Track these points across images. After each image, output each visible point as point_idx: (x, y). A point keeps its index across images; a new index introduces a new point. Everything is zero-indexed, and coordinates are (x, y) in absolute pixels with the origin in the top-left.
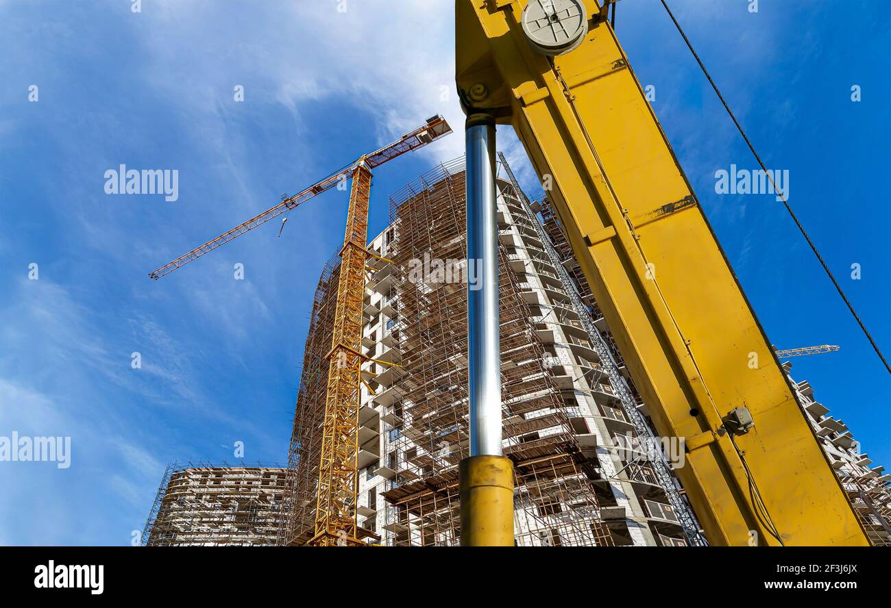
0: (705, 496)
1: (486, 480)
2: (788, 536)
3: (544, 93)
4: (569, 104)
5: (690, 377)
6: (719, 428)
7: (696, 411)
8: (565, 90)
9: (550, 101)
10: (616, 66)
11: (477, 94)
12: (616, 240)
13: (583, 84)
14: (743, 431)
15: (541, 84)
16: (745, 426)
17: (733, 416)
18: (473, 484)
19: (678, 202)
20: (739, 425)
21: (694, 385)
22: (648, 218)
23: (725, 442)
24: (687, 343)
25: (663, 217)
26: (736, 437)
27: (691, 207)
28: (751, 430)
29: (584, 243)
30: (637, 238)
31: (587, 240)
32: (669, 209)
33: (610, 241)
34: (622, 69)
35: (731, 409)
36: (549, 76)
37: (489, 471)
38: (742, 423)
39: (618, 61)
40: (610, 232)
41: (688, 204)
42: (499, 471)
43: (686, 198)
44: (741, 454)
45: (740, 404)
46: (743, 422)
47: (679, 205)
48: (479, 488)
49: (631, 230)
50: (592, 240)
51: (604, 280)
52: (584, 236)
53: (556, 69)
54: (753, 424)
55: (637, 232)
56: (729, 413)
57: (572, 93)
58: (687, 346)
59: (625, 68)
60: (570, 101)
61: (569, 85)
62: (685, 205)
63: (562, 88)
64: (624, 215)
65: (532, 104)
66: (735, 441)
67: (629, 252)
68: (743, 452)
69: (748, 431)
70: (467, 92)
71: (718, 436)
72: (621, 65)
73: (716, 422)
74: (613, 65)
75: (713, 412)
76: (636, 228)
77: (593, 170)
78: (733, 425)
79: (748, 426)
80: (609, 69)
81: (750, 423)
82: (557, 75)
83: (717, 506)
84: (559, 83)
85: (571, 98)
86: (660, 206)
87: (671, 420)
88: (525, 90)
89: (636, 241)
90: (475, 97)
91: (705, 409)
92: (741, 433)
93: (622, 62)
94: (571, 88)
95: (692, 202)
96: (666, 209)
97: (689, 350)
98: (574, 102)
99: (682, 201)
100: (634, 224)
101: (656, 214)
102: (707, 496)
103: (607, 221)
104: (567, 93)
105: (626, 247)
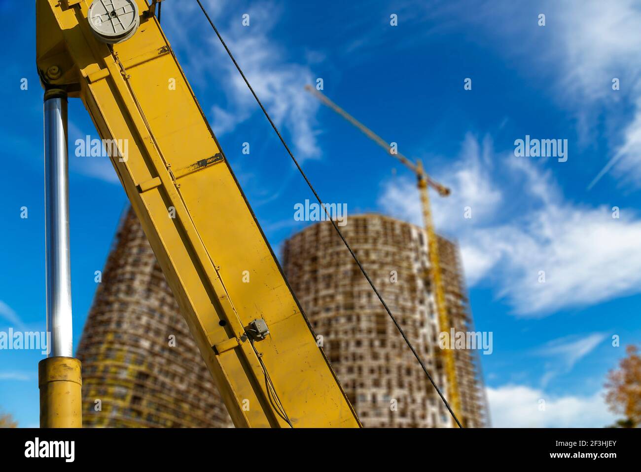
0: (230, 388)
1: (60, 376)
2: (295, 421)
3: (105, 73)
4: (125, 82)
5: (219, 295)
6: (242, 335)
7: (224, 322)
8: (122, 70)
9: (110, 79)
10: (161, 52)
11: (53, 74)
12: (162, 189)
13: (136, 65)
14: (260, 337)
15: (103, 66)
16: (262, 334)
17: (253, 326)
18: (50, 379)
19: (210, 158)
20: (257, 333)
21: (222, 302)
22: (186, 171)
23: (247, 346)
24: (217, 269)
25: (198, 170)
26: (255, 343)
27: (220, 162)
28: (267, 337)
29: (136, 190)
30: (178, 186)
31: (139, 188)
32: (203, 164)
33: (156, 189)
34: (167, 54)
35: (251, 321)
36: (109, 60)
37: (62, 369)
38: (260, 332)
39: (163, 48)
40: (157, 182)
41: (218, 160)
42: (70, 368)
43: (216, 155)
44: (259, 356)
45: (258, 316)
46: (260, 330)
47: (211, 161)
48: (55, 382)
49: (173, 180)
50: (143, 188)
51: (152, 219)
52: (136, 184)
53: (115, 54)
54: (268, 332)
55: (178, 182)
56: (249, 324)
57: (127, 73)
58: (217, 271)
59: (169, 53)
60: (126, 79)
61: (125, 66)
62: (216, 160)
63: (119, 69)
64: (167, 168)
65: (96, 81)
66: (254, 346)
67: (172, 197)
68: (261, 354)
69: (264, 338)
70: (44, 71)
71: (241, 342)
72: (165, 51)
73: (240, 331)
74: (159, 51)
75: (237, 322)
76: (177, 178)
77: (144, 133)
78: (252, 333)
79: (265, 334)
80: (156, 54)
81: (266, 331)
82: (115, 59)
83: (241, 396)
84: (117, 66)
85: (127, 77)
86: (196, 162)
87: (204, 329)
88: (91, 70)
89: (177, 189)
90: (52, 76)
91: (231, 320)
92: (259, 339)
93: (166, 49)
94: (127, 69)
95: (221, 158)
96: (200, 163)
97: (218, 275)
98: (128, 80)
99: (213, 157)
100: (176, 175)
101: (193, 168)
102: (233, 389)
103: (154, 173)
104: (123, 73)
105: (170, 194)
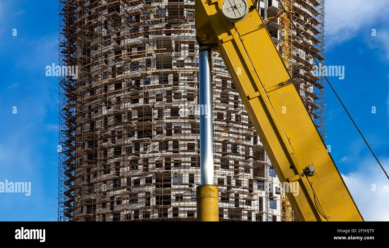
1: (207, 195)
2: (330, 217)
3: (231, 38)
5: (290, 153)
6: (302, 173)
7: (292, 167)
8: (239, 36)
9: (233, 41)
10: (260, 27)
11: (204, 38)
12: (260, 97)
13: (247, 34)
14: (311, 175)
15: (230, 34)
16: (312, 173)
17: (307, 169)
18: (202, 196)
20: (310, 172)
21: (292, 156)
22: (273, 89)
23: (304, 179)
24: (289, 139)
25: (279, 88)
26: (309, 177)
27: (290, 84)
28: (315, 174)
29: (247, 99)
30: (268, 96)
31: (248, 97)
32: (282, 85)
33: (257, 98)
34: (262, 28)
35: (307, 166)
36: (233, 31)
37: (208, 191)
38: (311, 172)
39: (261, 25)
40: (258, 94)
41: (289, 82)
42: (212, 191)
43: (289, 80)
44: (311, 184)
45: (310, 164)
46: (311, 171)
47: (286, 83)
48: (205, 198)
49: (266, 93)
50: (250, 97)
51: (255, 113)
52: (247, 95)
53: (236, 28)
54: (315, 172)
55: (269, 94)
56: (306, 167)
57: (242, 38)
58: (289, 140)
59: (264, 28)
60: (242, 41)
61: (241, 35)
62: (288, 83)
63: (238, 36)
64: (263, 87)
65: (226, 42)
66: (308, 179)
67: (265, 102)
68: (312, 183)
69: (313, 175)
70: (199, 38)
71: (301, 177)
72: (262, 26)
73: (301, 171)
74: (259, 27)
75: (299, 167)
76: (268, 92)
77: (251, 69)
78: (307, 172)
80: (257, 28)
81: (314, 171)
82: (236, 30)
83: (301, 205)
84: (237, 34)
85: (242, 40)
86: (278, 83)
87: (282, 170)
88: (223, 36)
89: (268, 98)
90: (203, 39)
91: (296, 166)
92: (311, 176)
93: (263, 25)
94: (242, 36)
95: (291, 82)
96: (280, 85)
97: (289, 142)
98: (243, 41)
99: (287, 81)
100: (267, 91)
101: (276, 87)
102: (297, 201)
103: (256, 90)
104: (240, 38)
105: (264, 100)
